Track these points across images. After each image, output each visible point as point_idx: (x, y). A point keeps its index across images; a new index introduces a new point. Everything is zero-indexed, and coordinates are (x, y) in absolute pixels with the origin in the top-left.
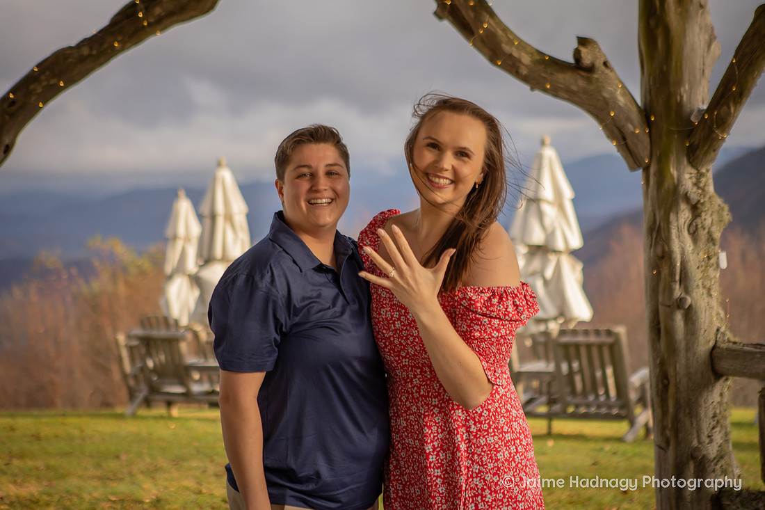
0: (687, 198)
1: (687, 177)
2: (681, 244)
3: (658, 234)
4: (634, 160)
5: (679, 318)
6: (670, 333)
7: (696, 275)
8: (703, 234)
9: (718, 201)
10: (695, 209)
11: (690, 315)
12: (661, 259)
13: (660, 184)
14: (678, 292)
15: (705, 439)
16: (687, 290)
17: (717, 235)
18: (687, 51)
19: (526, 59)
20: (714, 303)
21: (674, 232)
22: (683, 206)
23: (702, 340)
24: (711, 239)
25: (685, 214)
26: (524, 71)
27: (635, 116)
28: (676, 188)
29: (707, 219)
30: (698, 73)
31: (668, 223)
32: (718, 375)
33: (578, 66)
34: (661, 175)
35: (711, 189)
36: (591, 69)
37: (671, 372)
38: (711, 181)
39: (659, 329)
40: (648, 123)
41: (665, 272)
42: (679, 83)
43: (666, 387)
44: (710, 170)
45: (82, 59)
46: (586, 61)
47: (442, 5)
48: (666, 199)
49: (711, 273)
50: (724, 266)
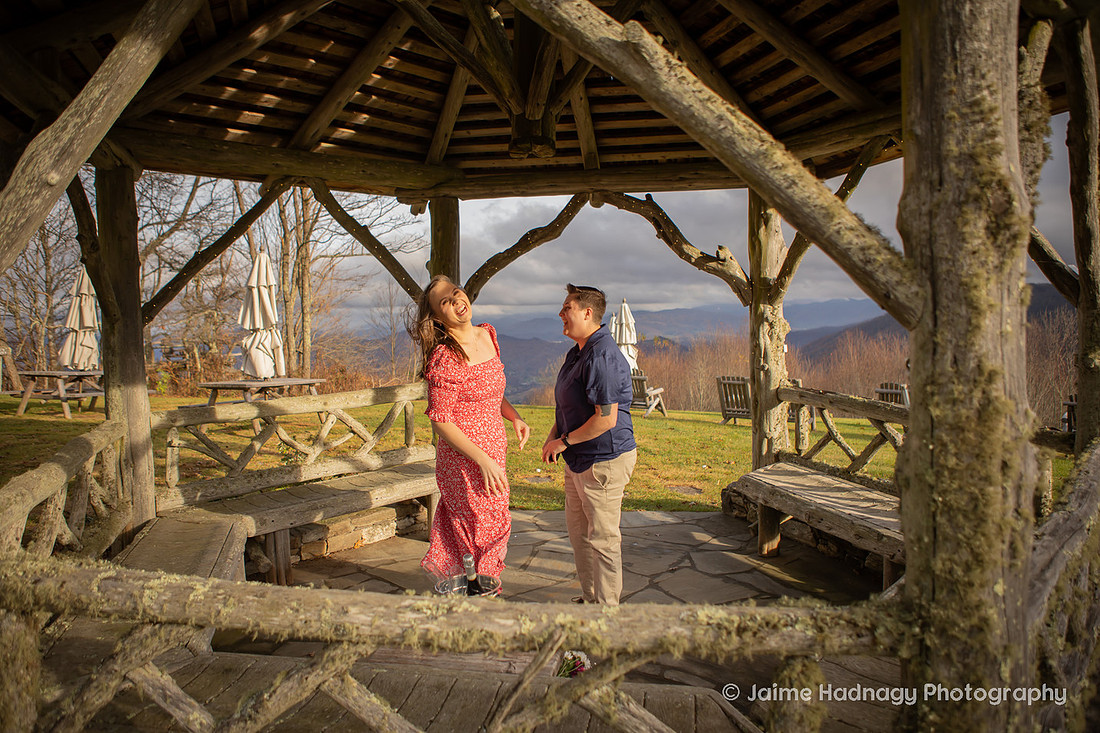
0: (767, 320)
1: (768, 310)
2: (764, 340)
4: (745, 303)
5: (763, 374)
6: (759, 382)
7: (771, 355)
8: (775, 337)
9: (783, 321)
10: (771, 325)
11: (767, 373)
12: (756, 347)
13: (756, 312)
14: (762, 363)
15: (772, 429)
16: (766, 362)
17: (782, 337)
18: (769, 253)
19: (695, 256)
20: (780, 368)
21: (761, 335)
22: (766, 323)
23: (772, 385)
24: (778, 338)
26: (693, 260)
27: (745, 281)
28: (763, 314)
29: (777, 329)
30: (775, 262)
31: (759, 330)
32: (780, 401)
33: (719, 259)
34: (757, 308)
35: (781, 315)
36: (724, 260)
37: (759, 399)
38: (781, 312)
39: (755, 378)
40: (752, 285)
41: (757, 353)
42: (764, 267)
43: (757, 405)
44: (779, 307)
45: (504, 258)
46: (722, 257)
47: (659, 232)
48: (759, 319)
49: (779, 354)
50: (786, 350)
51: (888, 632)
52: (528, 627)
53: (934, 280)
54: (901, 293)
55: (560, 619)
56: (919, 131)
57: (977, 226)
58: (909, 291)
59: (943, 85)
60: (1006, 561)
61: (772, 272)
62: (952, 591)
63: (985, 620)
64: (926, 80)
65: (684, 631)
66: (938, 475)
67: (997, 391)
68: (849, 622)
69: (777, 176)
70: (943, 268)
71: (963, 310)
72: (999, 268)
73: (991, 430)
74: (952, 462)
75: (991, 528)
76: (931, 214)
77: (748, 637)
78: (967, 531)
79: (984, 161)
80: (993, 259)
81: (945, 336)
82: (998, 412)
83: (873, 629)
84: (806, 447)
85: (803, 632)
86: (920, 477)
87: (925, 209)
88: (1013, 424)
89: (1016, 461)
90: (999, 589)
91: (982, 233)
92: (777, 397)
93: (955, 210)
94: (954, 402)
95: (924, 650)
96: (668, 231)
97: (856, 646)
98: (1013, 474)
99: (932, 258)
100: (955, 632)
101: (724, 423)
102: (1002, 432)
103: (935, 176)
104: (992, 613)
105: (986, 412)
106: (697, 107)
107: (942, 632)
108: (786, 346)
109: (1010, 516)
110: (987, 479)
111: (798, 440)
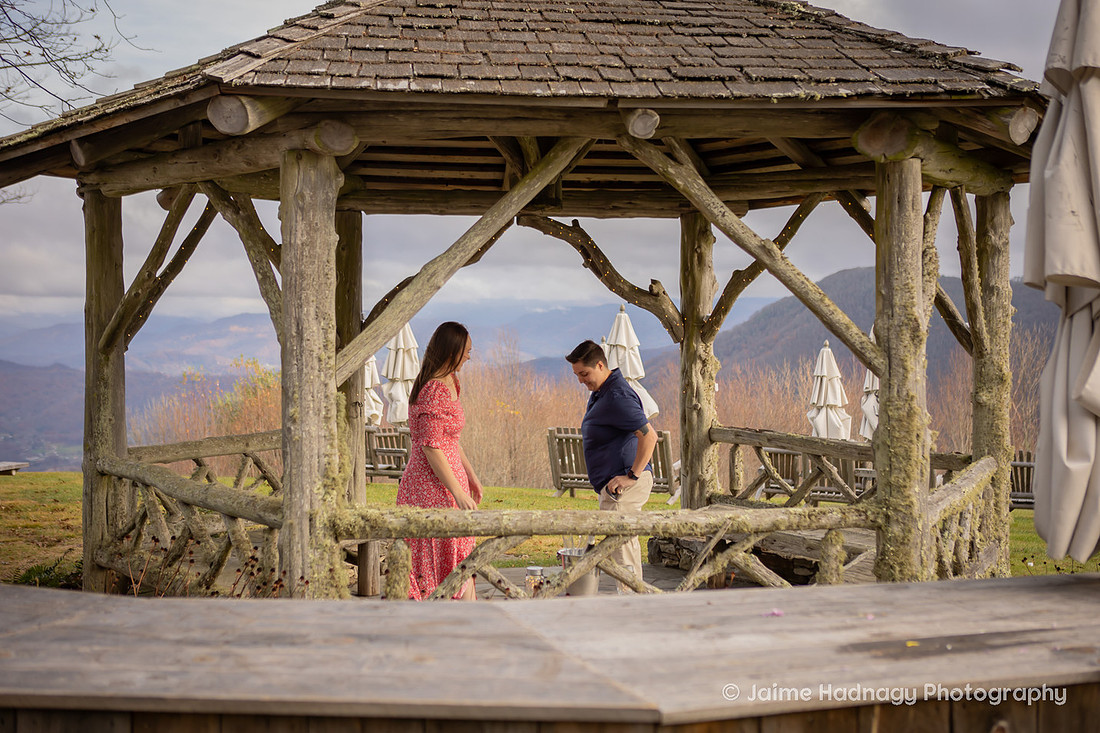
0: (700, 357)
1: (701, 348)
2: (697, 379)
3: (686, 373)
4: (676, 339)
5: (695, 413)
6: (690, 421)
7: (703, 394)
8: (707, 375)
9: (715, 359)
10: (704, 363)
11: (700, 412)
12: (688, 385)
13: (688, 350)
14: (695, 402)
15: (705, 471)
16: (699, 401)
17: (714, 375)
18: (702, 289)
19: (627, 289)
20: (712, 407)
21: (694, 373)
22: (698, 361)
23: (705, 424)
24: (711, 377)
25: (699, 365)
26: (625, 294)
27: (677, 317)
28: (695, 352)
29: (709, 367)
30: (707, 299)
31: (691, 368)
32: (712, 441)
33: (651, 294)
34: (689, 346)
35: (712, 353)
36: (657, 295)
37: (690, 440)
38: (713, 350)
39: (685, 419)
40: (684, 321)
41: (689, 392)
42: (698, 303)
43: (688, 446)
44: (711, 345)
46: (655, 291)
47: (587, 261)
48: (691, 357)
49: (711, 393)
50: (717, 390)
51: (873, 513)
52: (713, 520)
53: (889, 357)
54: (876, 362)
55: (727, 516)
56: (883, 292)
57: (907, 336)
58: (880, 361)
59: (893, 275)
60: (919, 477)
61: (707, 309)
62: (898, 492)
63: (912, 502)
64: (887, 271)
65: (786, 517)
66: (892, 441)
67: (914, 404)
68: (856, 510)
69: (825, 309)
70: (893, 352)
71: (901, 370)
72: (915, 353)
73: (912, 421)
74: (897, 435)
75: (913, 462)
76: (888, 329)
77: (813, 518)
78: (904, 463)
79: (909, 309)
80: (912, 349)
81: (895, 381)
82: (915, 413)
83: (865, 512)
84: (741, 488)
85: (836, 516)
86: (884, 443)
87: (886, 326)
88: (921, 419)
89: (922, 433)
90: (917, 489)
91: (909, 339)
92: (711, 438)
93: (898, 329)
94: (898, 409)
95: (887, 517)
96: (595, 261)
97: (859, 520)
98: (921, 439)
99: (889, 348)
100: (900, 508)
101: (560, 496)
102: (917, 422)
103: (890, 313)
104: (914, 500)
105: (911, 414)
106: (793, 276)
107: (895, 510)
108: (717, 385)
109: (921, 457)
110: (911, 441)
111: (733, 479)
